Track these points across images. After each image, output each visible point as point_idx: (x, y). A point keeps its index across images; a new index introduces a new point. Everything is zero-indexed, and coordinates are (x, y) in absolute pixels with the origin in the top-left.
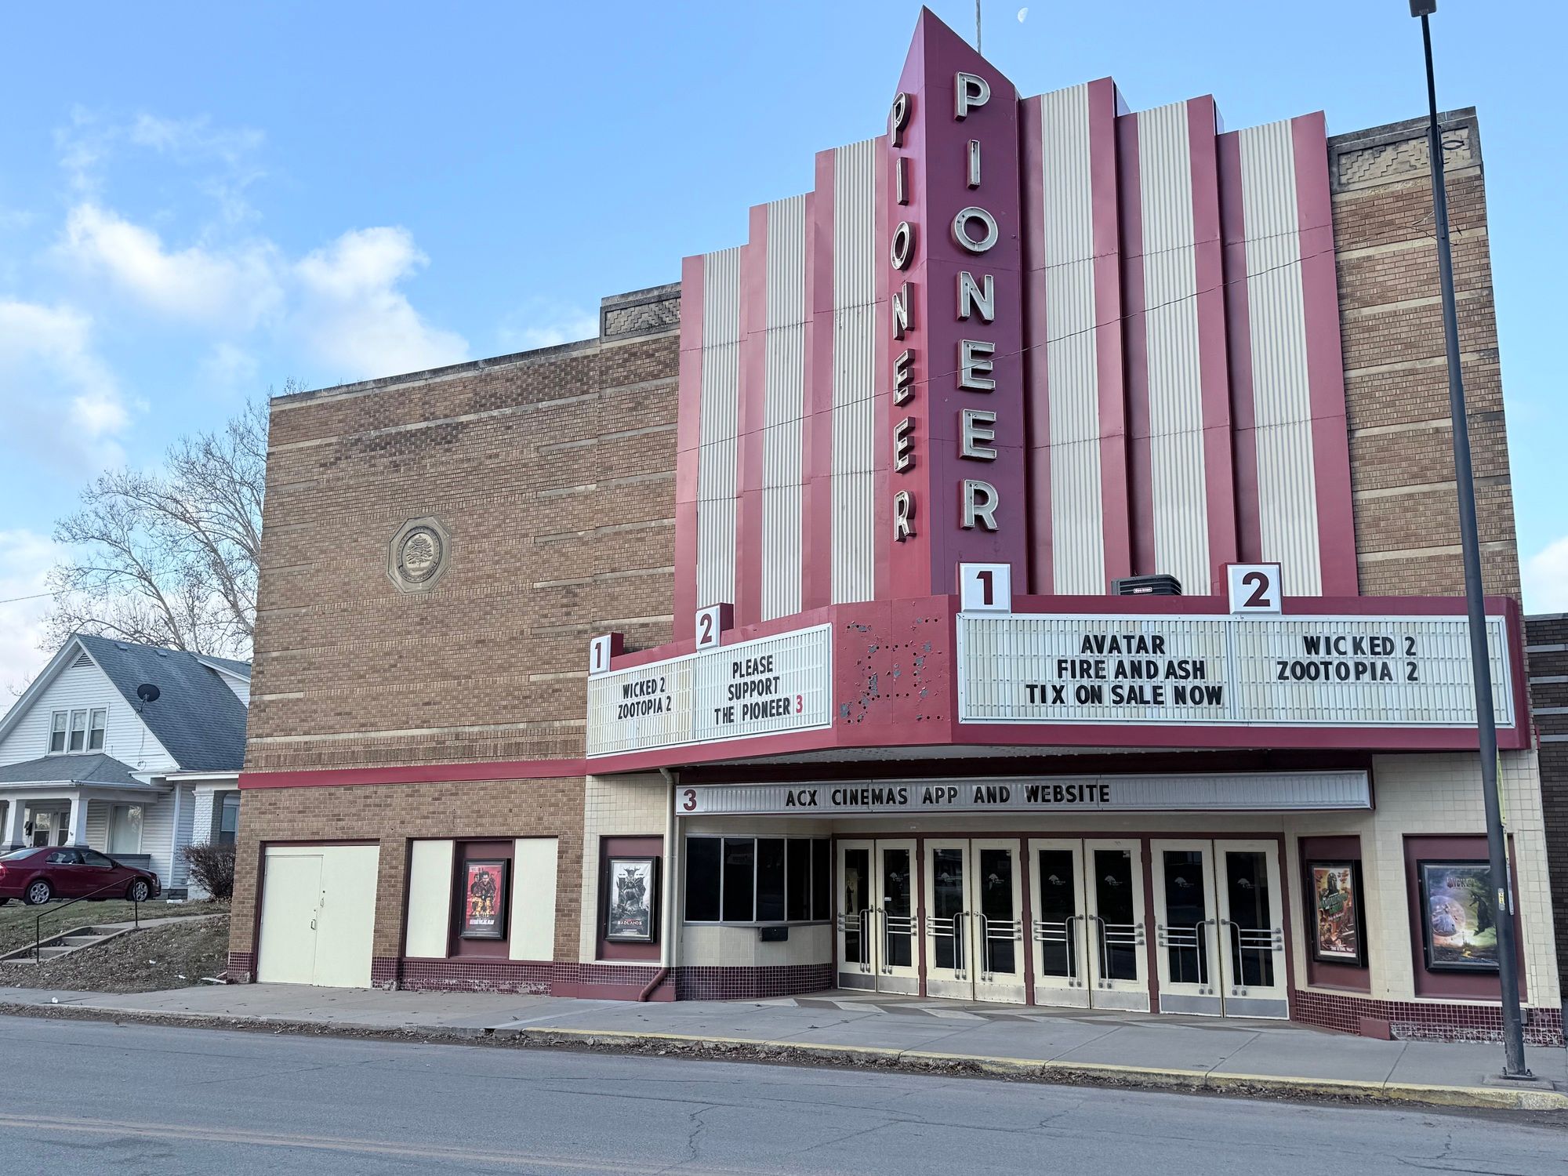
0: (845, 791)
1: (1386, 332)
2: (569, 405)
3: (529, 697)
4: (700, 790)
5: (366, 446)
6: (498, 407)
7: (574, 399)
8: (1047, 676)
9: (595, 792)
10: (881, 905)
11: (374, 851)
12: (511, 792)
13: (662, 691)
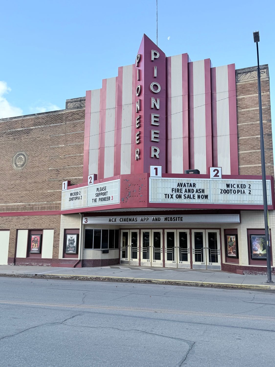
0: (123, 218)
1: (247, 115)
2: (58, 126)
3: (47, 196)
4: (88, 218)
5: (7, 134)
6: (40, 125)
7: (59, 124)
8: (169, 192)
9: (63, 218)
10: (131, 245)
11: (9, 232)
12: (43, 218)
13: (80, 194)
